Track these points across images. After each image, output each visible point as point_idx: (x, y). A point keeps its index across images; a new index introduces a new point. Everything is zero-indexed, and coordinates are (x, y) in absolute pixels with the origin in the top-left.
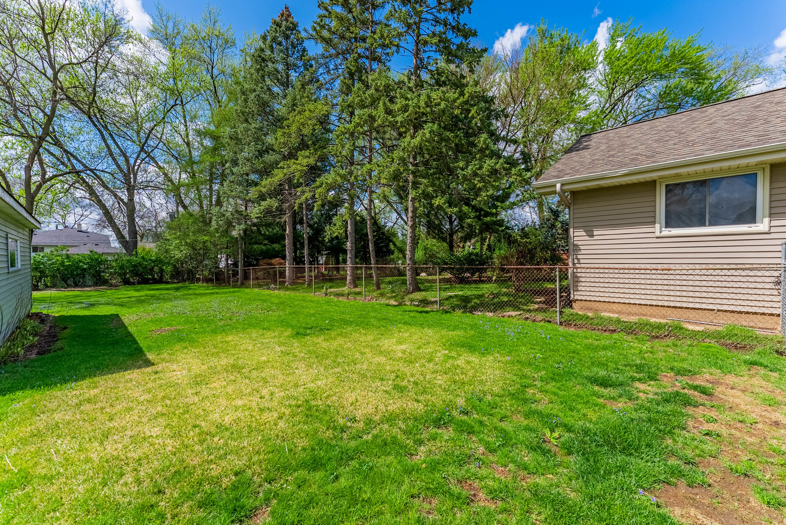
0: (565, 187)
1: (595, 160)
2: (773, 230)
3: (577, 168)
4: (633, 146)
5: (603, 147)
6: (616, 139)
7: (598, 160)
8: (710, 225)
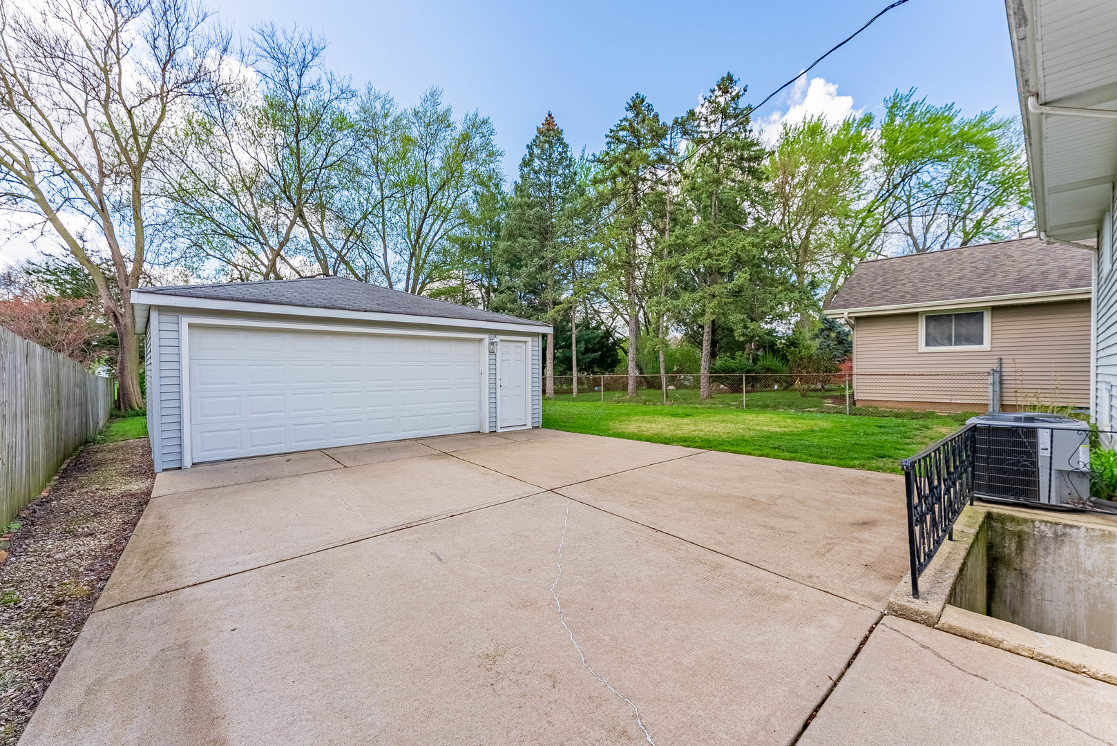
0: (850, 315)
1: (873, 293)
2: (993, 349)
3: (860, 299)
4: (903, 282)
5: (880, 280)
6: (891, 271)
7: (876, 293)
8: (955, 345)
